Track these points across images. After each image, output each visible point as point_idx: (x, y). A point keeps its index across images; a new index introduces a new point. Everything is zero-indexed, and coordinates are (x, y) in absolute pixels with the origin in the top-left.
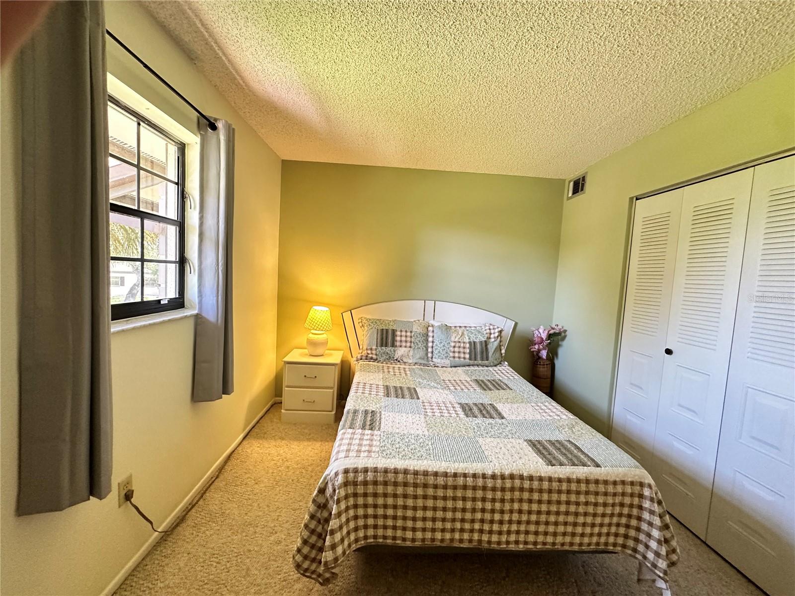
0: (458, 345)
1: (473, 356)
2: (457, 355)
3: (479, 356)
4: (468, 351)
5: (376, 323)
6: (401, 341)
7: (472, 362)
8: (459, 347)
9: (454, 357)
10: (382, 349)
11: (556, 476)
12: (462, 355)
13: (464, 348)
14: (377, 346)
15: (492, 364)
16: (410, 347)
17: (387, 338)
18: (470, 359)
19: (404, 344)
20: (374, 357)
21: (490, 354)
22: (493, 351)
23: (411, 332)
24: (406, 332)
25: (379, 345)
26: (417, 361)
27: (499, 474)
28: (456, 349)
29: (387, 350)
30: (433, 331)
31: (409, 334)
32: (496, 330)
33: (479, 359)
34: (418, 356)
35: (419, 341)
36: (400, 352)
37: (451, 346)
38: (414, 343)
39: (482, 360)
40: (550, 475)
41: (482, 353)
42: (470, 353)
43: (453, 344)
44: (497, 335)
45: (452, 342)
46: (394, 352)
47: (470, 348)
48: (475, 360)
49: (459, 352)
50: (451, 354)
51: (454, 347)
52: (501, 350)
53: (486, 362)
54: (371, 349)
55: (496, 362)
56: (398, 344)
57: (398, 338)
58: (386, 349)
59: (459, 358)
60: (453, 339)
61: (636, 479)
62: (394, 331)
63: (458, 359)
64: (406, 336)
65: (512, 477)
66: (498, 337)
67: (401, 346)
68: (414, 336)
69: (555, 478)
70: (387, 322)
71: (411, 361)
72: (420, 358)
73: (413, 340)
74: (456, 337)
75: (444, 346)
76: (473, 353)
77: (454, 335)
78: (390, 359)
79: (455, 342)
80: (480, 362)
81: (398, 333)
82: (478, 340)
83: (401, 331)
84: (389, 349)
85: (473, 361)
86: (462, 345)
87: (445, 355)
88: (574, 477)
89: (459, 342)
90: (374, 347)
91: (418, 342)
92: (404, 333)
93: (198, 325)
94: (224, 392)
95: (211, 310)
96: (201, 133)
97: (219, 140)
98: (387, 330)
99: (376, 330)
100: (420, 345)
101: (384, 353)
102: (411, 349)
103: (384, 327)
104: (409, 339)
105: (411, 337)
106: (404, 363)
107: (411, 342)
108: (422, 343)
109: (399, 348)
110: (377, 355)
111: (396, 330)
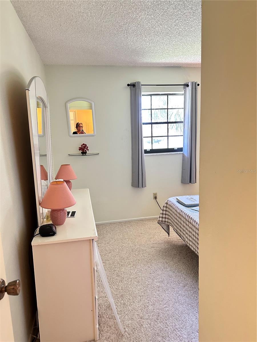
27: (189, 216)
65: (191, 218)
93: (183, 157)
94: (190, 182)
95: (186, 152)
96: (184, 90)
97: (189, 90)
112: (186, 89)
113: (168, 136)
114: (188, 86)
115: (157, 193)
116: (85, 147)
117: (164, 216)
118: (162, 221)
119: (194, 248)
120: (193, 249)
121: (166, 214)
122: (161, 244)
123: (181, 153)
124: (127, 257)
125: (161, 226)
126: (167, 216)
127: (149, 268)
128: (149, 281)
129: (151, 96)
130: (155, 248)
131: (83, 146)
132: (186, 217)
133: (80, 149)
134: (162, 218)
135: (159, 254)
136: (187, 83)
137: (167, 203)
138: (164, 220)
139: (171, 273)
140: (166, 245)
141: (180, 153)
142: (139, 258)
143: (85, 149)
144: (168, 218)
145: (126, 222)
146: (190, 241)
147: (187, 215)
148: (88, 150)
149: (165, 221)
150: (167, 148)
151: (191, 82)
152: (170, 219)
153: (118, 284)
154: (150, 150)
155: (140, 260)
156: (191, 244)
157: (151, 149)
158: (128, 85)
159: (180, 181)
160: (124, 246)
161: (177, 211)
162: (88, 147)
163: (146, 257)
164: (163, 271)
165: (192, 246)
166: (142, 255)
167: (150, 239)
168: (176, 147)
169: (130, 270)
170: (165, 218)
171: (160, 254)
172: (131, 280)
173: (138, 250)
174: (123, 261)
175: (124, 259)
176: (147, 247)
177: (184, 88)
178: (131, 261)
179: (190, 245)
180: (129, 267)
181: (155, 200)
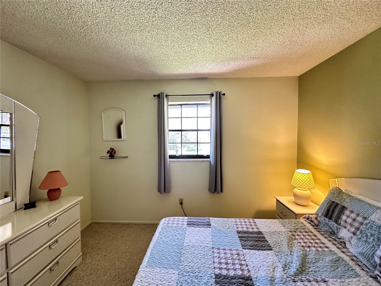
10: (325, 220)
14: (322, 215)
16: (355, 234)
17: (333, 211)
19: (349, 227)
20: (316, 222)
23: (365, 218)
24: (358, 215)
25: (323, 214)
26: (356, 255)
29: (330, 223)
31: (360, 219)
34: (360, 250)
35: (372, 235)
36: (344, 233)
38: (361, 232)
46: (337, 229)
54: (317, 215)
56: (343, 223)
57: (344, 217)
58: (329, 221)
62: (344, 208)
64: (354, 220)
68: (366, 224)
71: (351, 251)
72: (362, 254)
73: (362, 228)
78: (333, 234)
81: (347, 212)
83: (352, 212)
84: (332, 223)
90: (320, 215)
91: (369, 234)
92: (353, 216)
93: (209, 164)
94: (215, 191)
95: (212, 160)
96: (211, 100)
97: (214, 98)
98: (337, 204)
99: (329, 200)
100: (371, 240)
101: (327, 224)
102: (355, 237)
103: (337, 201)
104: (356, 224)
105: (361, 224)
106: (345, 247)
107: (358, 229)
108: (376, 240)
109: (344, 228)
110: (320, 222)
111: (347, 209)
112: (212, 99)
113: (197, 143)
114: (213, 95)
115: (183, 199)
116: (112, 151)
123: (208, 161)
129: (181, 106)
131: (111, 149)
133: (108, 152)
141: (206, 161)
148: (115, 153)
150: (196, 154)
151: (215, 92)
154: (179, 155)
157: (181, 154)
158: (154, 96)
159: (208, 189)
162: (115, 151)
168: (205, 154)
177: (210, 98)
181: (181, 205)
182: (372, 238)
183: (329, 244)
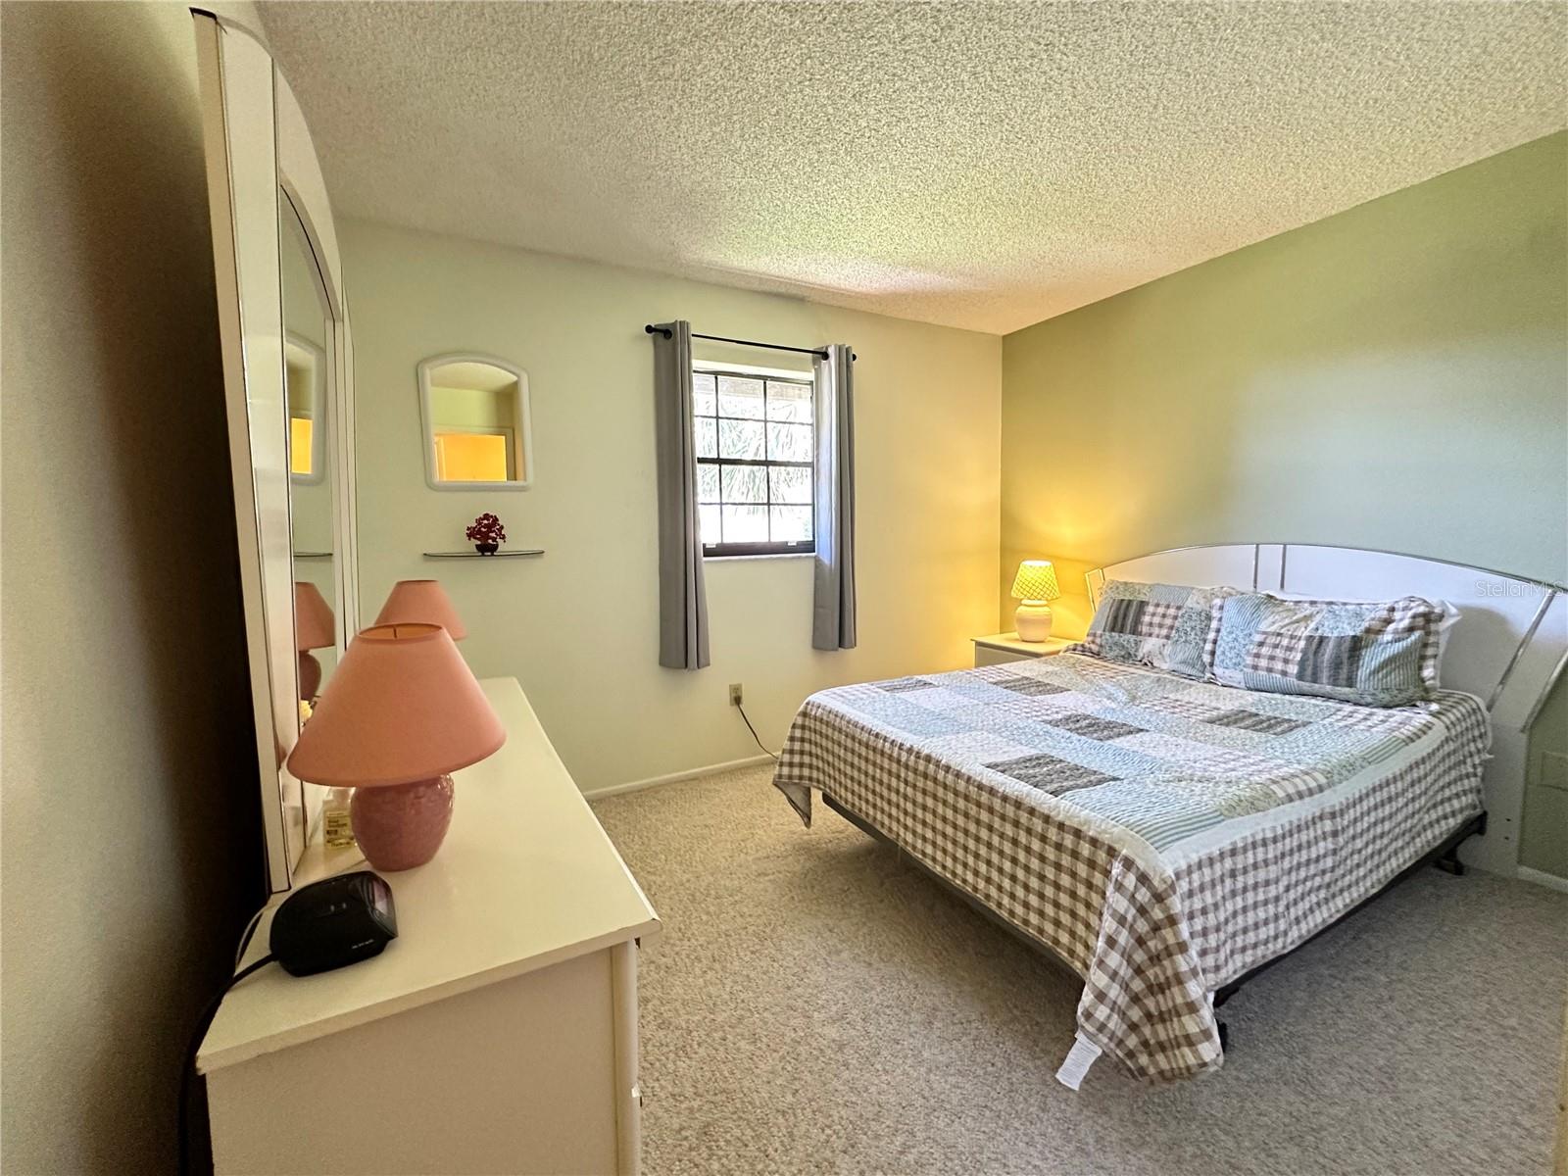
0: (1272, 640)
1: (1309, 670)
2: (1263, 663)
3: (1325, 675)
4: (1299, 656)
5: (1117, 588)
6: (1151, 624)
7: (1306, 686)
8: (1276, 646)
9: (1255, 667)
10: (1111, 637)
11: (978, 779)
12: (1279, 666)
13: (1289, 649)
14: (1104, 631)
15: (1369, 699)
16: (1168, 637)
17: (1125, 616)
18: (1300, 676)
19: (1156, 630)
20: (1095, 648)
21: (1363, 673)
22: (1374, 664)
23: (1179, 608)
24: (1168, 607)
25: (1108, 629)
26: (1176, 667)
27: (916, 750)
28: (1264, 650)
29: (1122, 639)
30: (1221, 608)
31: (1172, 611)
32: (1410, 613)
33: (1325, 680)
34: (1180, 657)
35: (1193, 628)
36: (1149, 645)
37: (1252, 642)
38: (1178, 630)
39: (1335, 682)
40: (971, 775)
41: (1336, 665)
42: (1302, 663)
43: (1258, 638)
44: (1406, 623)
45: (1258, 632)
46: (1136, 644)
47: (1305, 652)
48: (1315, 681)
49: (1272, 658)
50: (1249, 660)
51: (1261, 644)
52: (1420, 668)
53: (1347, 690)
54: (1094, 635)
55: (1386, 698)
56: (1145, 629)
57: (1146, 619)
58: (1120, 636)
59: (1270, 670)
60: (1263, 627)
61: (1105, 838)
62: (1142, 604)
63: (1265, 673)
64: (1163, 616)
65: (928, 759)
66: (1411, 629)
67: (1150, 635)
68: (1183, 616)
69: (975, 781)
70: (1137, 587)
71: (1165, 666)
72: (1184, 662)
73: (1177, 624)
74: (1274, 623)
75: (1236, 639)
76: (1311, 662)
77: (1271, 619)
78: (1128, 657)
79: (1264, 633)
80: (1328, 688)
81: (1150, 609)
82: (1336, 634)
83: (1157, 605)
84: (1127, 638)
85: (1308, 684)
86: (1285, 642)
87: (1234, 661)
88: (1001, 790)
89: (1279, 634)
90: (1100, 632)
91: (1189, 629)
92: (1161, 610)
93: (816, 567)
94: (841, 644)
95: (827, 552)
96: (816, 369)
97: (830, 367)
98: (1130, 601)
99: (1111, 601)
100: (1193, 636)
101: (1116, 644)
102: (1169, 642)
103: (1127, 597)
104: (1168, 622)
105: (1175, 618)
106: (1154, 667)
107: (1172, 628)
108: (1199, 633)
109: (1147, 638)
110: (1101, 646)
111: (1148, 603)
112: (820, 364)
113: (769, 504)
114: (825, 356)
115: (740, 685)
116: (489, 527)
117: (797, 759)
118: (790, 777)
119: (944, 867)
120: (938, 869)
121: (802, 753)
122: (786, 857)
123: (810, 557)
124: (680, 929)
125: (786, 794)
126: (807, 759)
127: (775, 964)
128: (792, 1022)
129: (716, 378)
130: (771, 877)
131: (486, 522)
132: (899, 755)
133: (472, 534)
134: (791, 765)
135: (793, 898)
136: (824, 350)
137: (804, 714)
138: (796, 771)
139: (860, 972)
140: (802, 858)
142: (728, 927)
143: (493, 535)
144: (811, 766)
145: (639, 791)
146: (924, 839)
147: (905, 748)
148: (503, 537)
149: (801, 778)
150: (767, 541)
151: (835, 346)
152: (818, 769)
153: (670, 1066)
154: (717, 545)
155: (730, 936)
156: (929, 850)
157: (720, 542)
158: (649, 329)
159: (812, 644)
160: (655, 883)
161: (853, 738)
162: (502, 527)
163: (750, 916)
164: (829, 965)
165: (934, 859)
166: (733, 914)
167: (743, 844)
168: (791, 539)
169: (706, 986)
170: (801, 765)
171: (796, 898)
172: (721, 1034)
173: (713, 892)
174: (667, 949)
175: (672, 941)
176: (741, 876)
177: (815, 362)
178: (701, 946)
179: (924, 854)
180: (698, 971)
181: (735, 707)
182: (1193, 634)
183: (1132, 670)
